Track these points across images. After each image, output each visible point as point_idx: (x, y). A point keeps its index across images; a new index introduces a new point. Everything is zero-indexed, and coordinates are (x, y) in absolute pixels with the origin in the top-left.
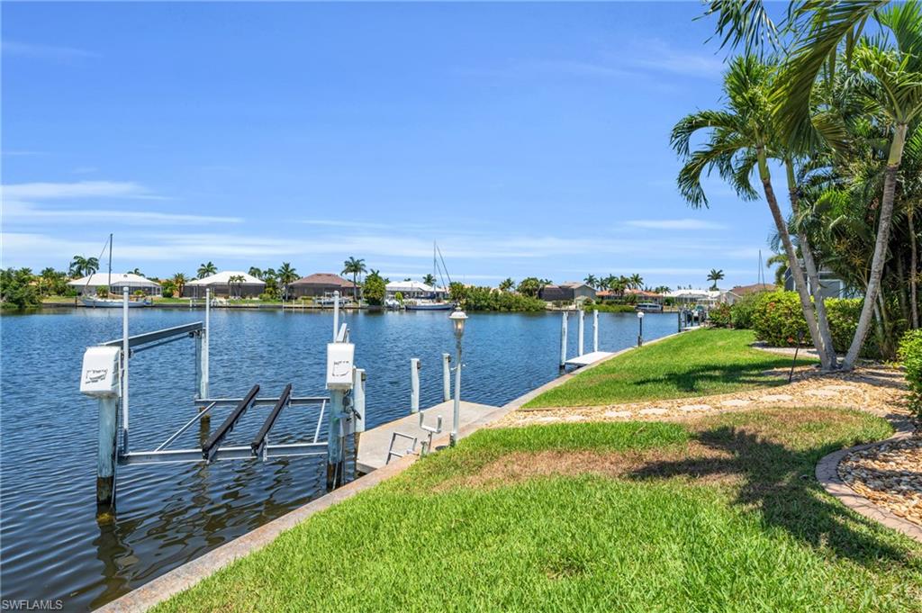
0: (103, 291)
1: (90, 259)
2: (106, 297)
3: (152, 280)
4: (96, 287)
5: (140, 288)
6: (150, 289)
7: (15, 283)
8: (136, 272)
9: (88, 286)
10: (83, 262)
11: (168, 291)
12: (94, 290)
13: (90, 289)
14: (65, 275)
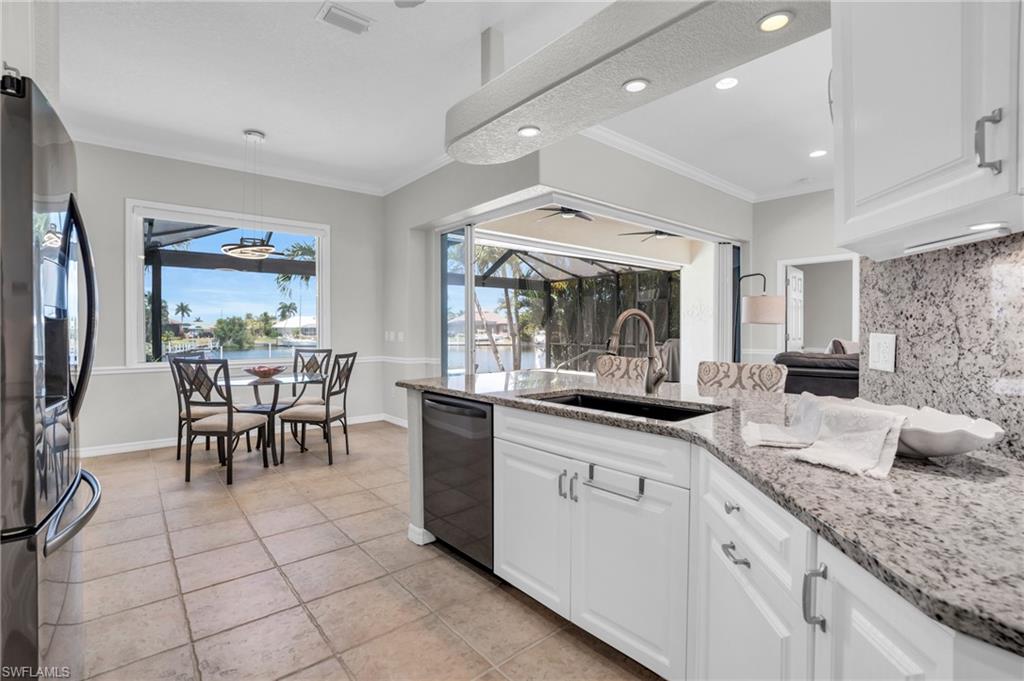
0: (297, 332)
1: (290, 304)
2: (298, 337)
4: (293, 329)
7: (237, 328)
9: (284, 329)
10: (285, 306)
12: (290, 331)
13: (287, 330)
14: (275, 318)
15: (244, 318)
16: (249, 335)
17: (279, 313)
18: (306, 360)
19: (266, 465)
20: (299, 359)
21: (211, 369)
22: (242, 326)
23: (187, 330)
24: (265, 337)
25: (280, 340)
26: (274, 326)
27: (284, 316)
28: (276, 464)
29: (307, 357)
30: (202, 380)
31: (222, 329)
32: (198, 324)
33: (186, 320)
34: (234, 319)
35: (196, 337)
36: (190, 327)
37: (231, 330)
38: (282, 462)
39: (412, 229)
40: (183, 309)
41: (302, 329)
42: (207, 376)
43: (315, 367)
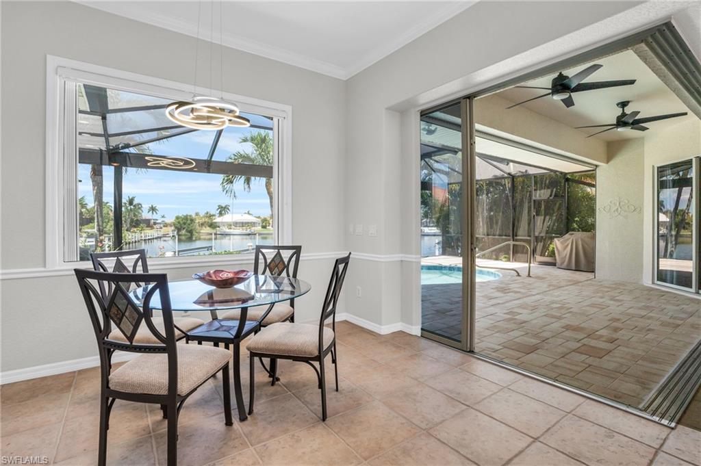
0: (229, 225)
1: (226, 206)
2: (230, 228)
3: (257, 217)
4: (227, 222)
5: (248, 223)
6: (254, 223)
7: (189, 222)
8: (248, 213)
9: (222, 222)
10: (222, 207)
11: (264, 224)
12: (226, 224)
13: (223, 224)
14: (214, 215)
15: (194, 216)
16: (197, 227)
17: (218, 212)
18: (270, 258)
19: (229, 423)
20: (261, 256)
21: (136, 292)
22: (192, 220)
23: (155, 223)
24: (208, 228)
25: (218, 230)
26: (214, 221)
27: (221, 214)
28: (243, 419)
29: (270, 254)
30: (122, 307)
31: (179, 223)
32: (163, 219)
33: (155, 216)
34: (187, 215)
35: (161, 228)
36: (158, 222)
37: (184, 223)
38: (251, 412)
39: (388, 109)
40: (153, 209)
41: (234, 223)
42: (130, 302)
43: (281, 267)
